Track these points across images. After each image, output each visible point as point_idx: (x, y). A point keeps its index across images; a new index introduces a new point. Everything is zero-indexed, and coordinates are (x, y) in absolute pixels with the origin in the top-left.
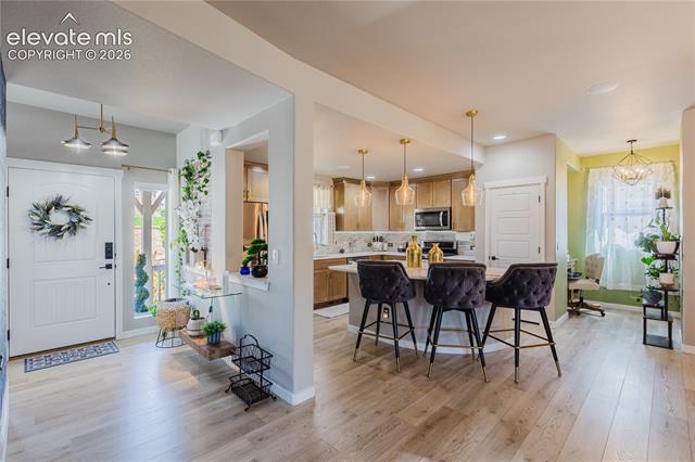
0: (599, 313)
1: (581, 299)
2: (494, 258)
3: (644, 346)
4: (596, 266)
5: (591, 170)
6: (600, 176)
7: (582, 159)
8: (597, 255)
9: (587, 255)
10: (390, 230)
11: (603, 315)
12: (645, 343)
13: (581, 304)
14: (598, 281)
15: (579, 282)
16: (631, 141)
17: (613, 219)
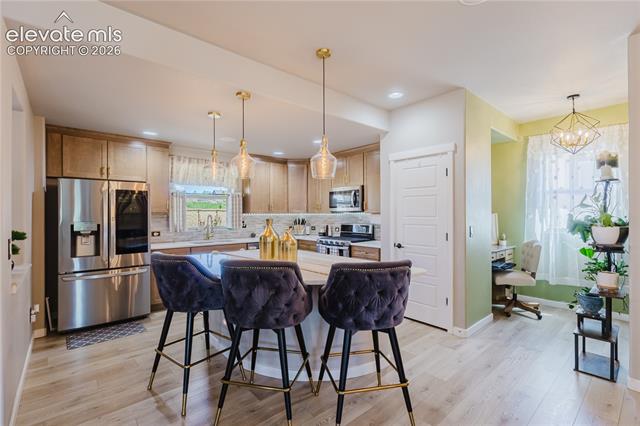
0: (535, 316)
1: (515, 296)
2: (399, 246)
3: (575, 372)
4: (532, 256)
5: (531, 139)
6: (541, 145)
7: (520, 126)
8: (534, 242)
9: (526, 241)
10: (307, 211)
11: (540, 318)
12: (576, 369)
13: (515, 302)
14: (533, 275)
15: (509, 276)
16: (573, 96)
17: (555, 197)
